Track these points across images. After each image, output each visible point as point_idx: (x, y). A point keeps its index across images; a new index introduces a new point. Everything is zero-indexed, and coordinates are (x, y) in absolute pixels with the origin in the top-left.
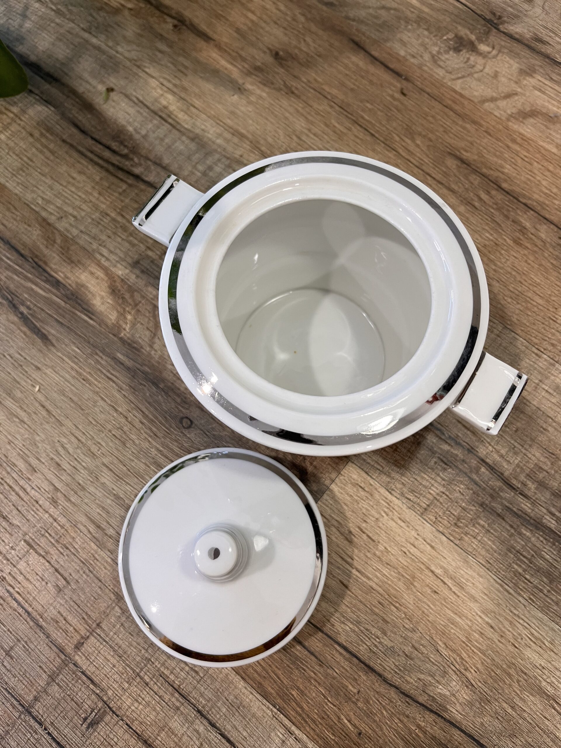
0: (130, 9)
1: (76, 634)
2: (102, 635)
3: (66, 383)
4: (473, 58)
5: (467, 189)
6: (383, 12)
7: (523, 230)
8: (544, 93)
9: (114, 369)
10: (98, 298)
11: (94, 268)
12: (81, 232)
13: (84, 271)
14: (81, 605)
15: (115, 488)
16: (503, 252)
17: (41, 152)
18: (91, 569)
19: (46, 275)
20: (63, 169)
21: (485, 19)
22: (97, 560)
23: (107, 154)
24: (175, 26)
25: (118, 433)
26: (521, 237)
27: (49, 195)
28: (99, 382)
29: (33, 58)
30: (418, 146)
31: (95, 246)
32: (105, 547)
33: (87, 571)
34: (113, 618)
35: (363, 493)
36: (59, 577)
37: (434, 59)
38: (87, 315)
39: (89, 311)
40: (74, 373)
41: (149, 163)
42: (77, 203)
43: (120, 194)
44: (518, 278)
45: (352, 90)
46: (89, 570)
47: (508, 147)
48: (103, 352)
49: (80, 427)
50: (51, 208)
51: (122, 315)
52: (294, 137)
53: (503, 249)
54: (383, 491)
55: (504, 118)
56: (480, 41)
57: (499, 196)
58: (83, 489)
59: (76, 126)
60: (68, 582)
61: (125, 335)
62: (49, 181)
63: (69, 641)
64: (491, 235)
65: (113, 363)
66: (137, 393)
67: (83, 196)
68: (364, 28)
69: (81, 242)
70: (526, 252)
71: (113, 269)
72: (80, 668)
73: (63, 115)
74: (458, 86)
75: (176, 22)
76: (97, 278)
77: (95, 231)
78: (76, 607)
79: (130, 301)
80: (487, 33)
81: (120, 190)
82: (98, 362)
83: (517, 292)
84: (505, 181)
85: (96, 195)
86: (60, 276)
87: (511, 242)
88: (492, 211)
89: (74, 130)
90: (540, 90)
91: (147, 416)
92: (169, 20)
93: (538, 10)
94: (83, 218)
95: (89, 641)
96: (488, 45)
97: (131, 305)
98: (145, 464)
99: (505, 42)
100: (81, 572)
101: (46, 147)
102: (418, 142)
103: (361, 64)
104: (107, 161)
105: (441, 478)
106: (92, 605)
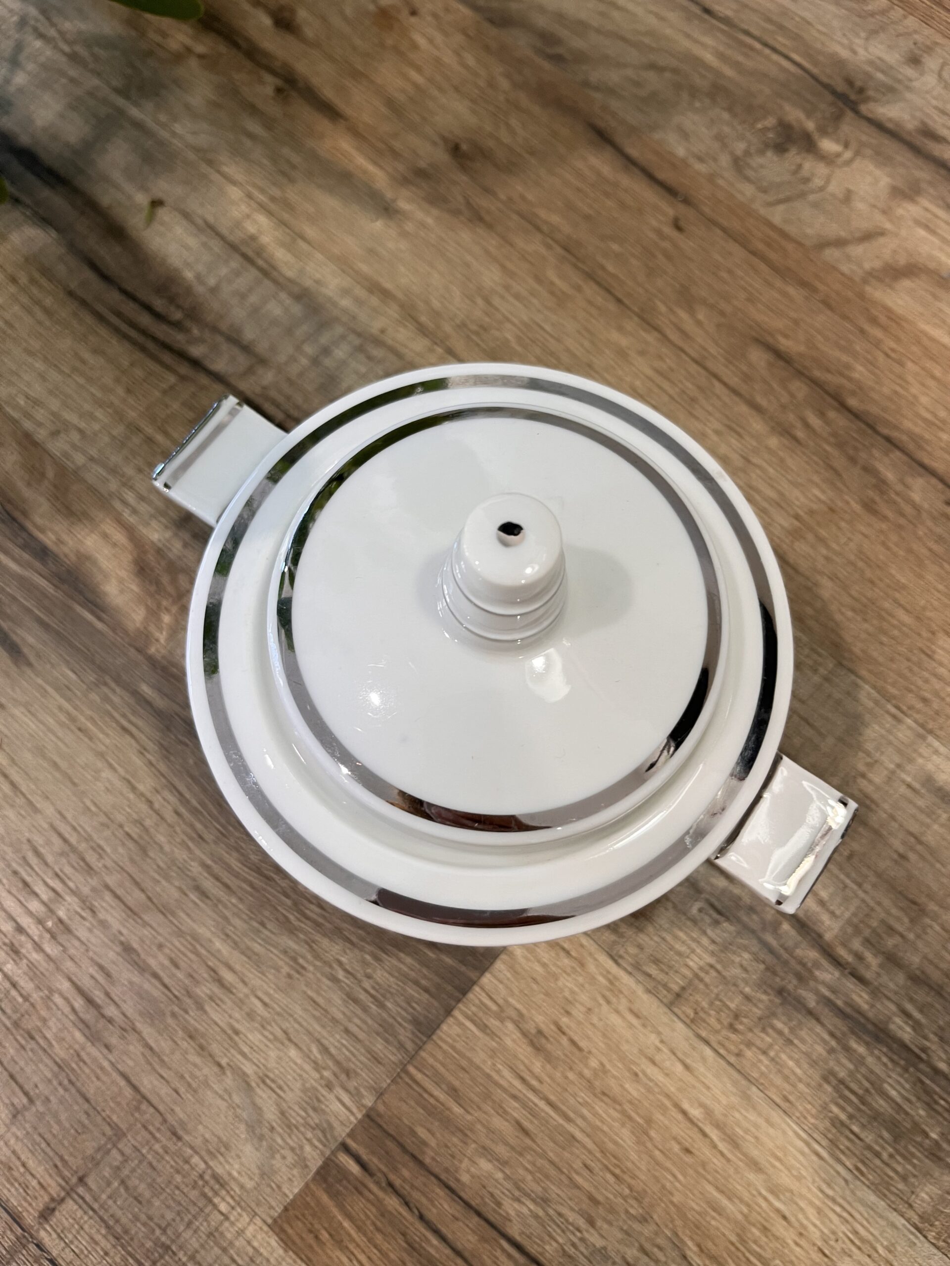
0: (201, 57)
1: (42, 1192)
2: (88, 1198)
3: (50, 735)
4: (809, 165)
5: (783, 407)
6: (651, 76)
7: (881, 485)
8: (933, 232)
9: (134, 712)
10: (114, 582)
11: (109, 527)
12: (92, 459)
13: (92, 532)
14: (53, 1142)
15: (124, 931)
16: (843, 524)
17: (29, 312)
18: (73, 1078)
19: (24, 535)
20: (66, 343)
21: (834, 92)
22: (85, 1063)
23: (145, 320)
24: (279, 90)
25: (134, 831)
26: (877, 499)
27: (38, 390)
28: (107, 735)
29: (24, 140)
30: (699, 323)
31: (113, 485)
32: (99, 1039)
33: (66, 1082)
34: (107, 1169)
35: (566, 961)
36: (17, 1089)
37: (739, 164)
38: (93, 613)
39: (96, 605)
40: (63, 718)
41: (219, 339)
42: (87, 407)
43: (165, 392)
44: (868, 574)
45: (587, 218)
46: (70, 1081)
47: (862, 331)
48: (118, 680)
49: (69, 816)
50: (40, 414)
51: (153, 614)
52: (480, 301)
53: (842, 519)
54: (603, 959)
55: (857, 279)
56: (823, 131)
57: (841, 421)
58: (68, 930)
59: (93, 266)
60: (31, 1101)
61: (157, 650)
62: (39, 365)
63: (30, 1204)
64: (823, 492)
65: (132, 701)
66: (172, 758)
67: (99, 394)
68: (615, 104)
69: (90, 478)
70: (884, 526)
71: (144, 531)
72: (48, 1253)
73: (72, 247)
74: (777, 215)
75: (279, 82)
76: (115, 545)
77: (115, 459)
78: (44, 1145)
79: (170, 589)
80: (837, 118)
81: (164, 386)
82: (106, 699)
83: (864, 600)
84: (853, 393)
85: (120, 391)
86: (48, 539)
87: (857, 507)
88: (828, 448)
89: (89, 275)
90: (927, 228)
91: (188, 801)
92: (269, 79)
93: (930, 80)
94: (95, 434)
95: (64, 1206)
96: (837, 141)
97: (171, 596)
98: (180, 889)
99: (868, 135)
100: (55, 1083)
101: (38, 303)
102: (701, 317)
103: (606, 170)
104: (144, 332)
105: (709, 938)
106: (71, 1144)
